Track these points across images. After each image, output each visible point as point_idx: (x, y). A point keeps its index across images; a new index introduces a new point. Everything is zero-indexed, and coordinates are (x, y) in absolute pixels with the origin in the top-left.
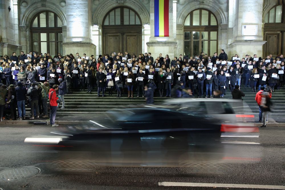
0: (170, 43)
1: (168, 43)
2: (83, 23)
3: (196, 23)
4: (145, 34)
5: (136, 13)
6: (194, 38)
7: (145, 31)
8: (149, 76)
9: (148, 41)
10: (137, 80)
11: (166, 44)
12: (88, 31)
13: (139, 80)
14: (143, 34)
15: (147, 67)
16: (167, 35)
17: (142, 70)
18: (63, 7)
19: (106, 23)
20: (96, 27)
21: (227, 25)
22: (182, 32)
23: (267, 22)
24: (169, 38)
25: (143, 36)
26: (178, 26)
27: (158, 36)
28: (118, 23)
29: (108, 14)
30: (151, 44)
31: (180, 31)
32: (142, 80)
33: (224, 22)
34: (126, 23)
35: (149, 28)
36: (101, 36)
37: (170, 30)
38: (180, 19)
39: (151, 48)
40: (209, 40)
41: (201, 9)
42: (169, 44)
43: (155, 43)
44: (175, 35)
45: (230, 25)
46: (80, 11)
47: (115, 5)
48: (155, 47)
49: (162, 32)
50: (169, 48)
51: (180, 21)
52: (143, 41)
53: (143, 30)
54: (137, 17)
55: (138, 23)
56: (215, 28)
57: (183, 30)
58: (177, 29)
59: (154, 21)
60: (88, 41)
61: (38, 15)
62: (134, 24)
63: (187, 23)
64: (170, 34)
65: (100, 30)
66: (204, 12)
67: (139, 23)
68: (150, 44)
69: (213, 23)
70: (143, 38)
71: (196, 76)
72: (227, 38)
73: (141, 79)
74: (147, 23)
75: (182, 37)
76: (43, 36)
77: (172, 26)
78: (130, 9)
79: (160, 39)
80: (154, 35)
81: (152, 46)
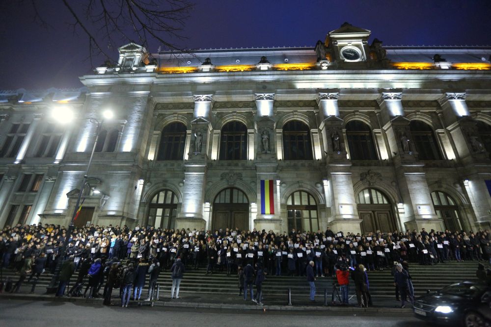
2: (197, 200)
3: (297, 203)
5: (244, 193)
6: (297, 216)
7: (252, 209)
8: (259, 252)
9: (256, 218)
11: (272, 221)
12: (200, 208)
14: (250, 211)
15: (256, 244)
16: (272, 212)
17: (251, 246)
18: (180, 187)
19: (217, 201)
20: (208, 204)
21: (325, 205)
22: (285, 210)
23: (359, 203)
24: (275, 216)
25: (250, 214)
26: (282, 205)
27: (265, 214)
28: (228, 201)
29: (219, 193)
32: (252, 257)
33: (322, 203)
34: (235, 201)
35: (256, 207)
36: (211, 213)
37: (275, 208)
38: (283, 199)
39: (258, 224)
40: (310, 218)
41: (300, 191)
42: (275, 221)
43: (262, 221)
44: (280, 213)
45: (328, 205)
46: (195, 191)
47: (225, 186)
48: (261, 224)
49: (268, 210)
50: (275, 225)
51: (283, 201)
52: (250, 218)
53: (250, 208)
54: (245, 197)
56: (314, 208)
58: (281, 208)
59: (260, 200)
60: (200, 217)
61: (158, 193)
62: (242, 203)
63: (290, 203)
64: (275, 212)
65: (211, 207)
66: (303, 193)
67: (247, 202)
68: (257, 221)
69: (313, 203)
70: (250, 216)
71: (304, 253)
72: (327, 217)
73: (251, 255)
74: (254, 202)
75: (286, 215)
76: (159, 211)
77: (277, 205)
78: (239, 189)
79: (266, 217)
80: (260, 213)
81: (259, 222)
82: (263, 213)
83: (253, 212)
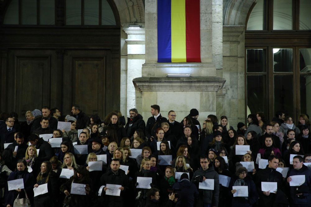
0: (204, 82)
1: (199, 82)
3: (280, 24)
4: (128, 53)
6: (277, 68)
7: (129, 46)
8: (139, 179)
9: (139, 75)
10: (104, 192)
11: (193, 84)
13: (108, 193)
14: (122, 53)
15: (136, 153)
17: (118, 163)
19: (11, 20)
22: (240, 49)
24: (202, 67)
26: (228, 31)
27: (169, 60)
30: (147, 84)
31: (234, 45)
32: (118, 194)
34: (73, 20)
35: (141, 38)
37: (203, 43)
38: (234, 12)
39: (146, 94)
42: (202, 84)
43: (160, 82)
44: (220, 58)
48: (159, 94)
50: (201, 97)
52: (123, 76)
53: (122, 42)
55: (108, 20)
57: (243, 44)
58: (224, 41)
59: (156, 16)
62: (97, 24)
63: (256, 24)
64: (203, 55)
67: (113, 23)
68: (144, 84)
70: (122, 67)
71: (283, 183)
73: (115, 190)
74: (135, 24)
75: (241, 63)
77: (210, 32)
79: (173, 70)
81: (150, 89)
82: (164, 57)
83: (133, 56)
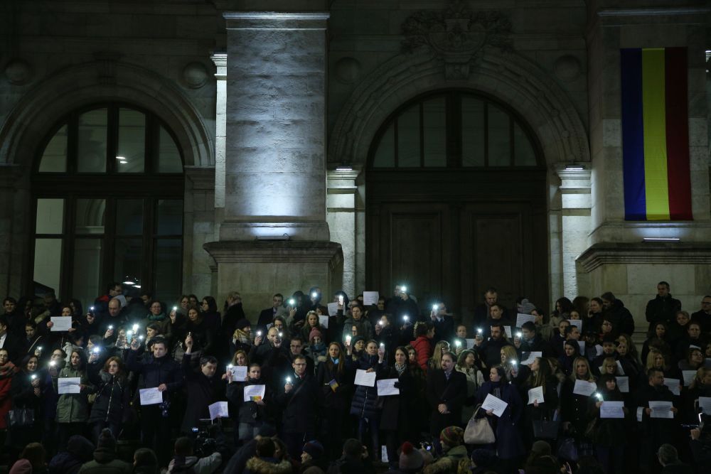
0: (702, 250)
1: (694, 249)
2: (302, 156)
4: (564, 206)
5: (516, 118)
7: (565, 197)
11: (685, 253)
12: (316, 194)
14: (552, 205)
16: (680, 211)
17: (662, 374)
18: (193, 86)
19: (384, 159)
20: (344, 178)
24: (696, 227)
25: (553, 220)
27: (642, 217)
28: (437, 158)
29: (392, 119)
30: (612, 253)
34: (472, 156)
36: (362, 216)
39: (610, 268)
42: (699, 253)
43: (634, 250)
46: (289, 107)
47: (426, 85)
48: (630, 267)
49: (657, 201)
50: (697, 272)
52: (554, 241)
53: (553, 190)
54: (519, 132)
60: (320, 237)
61: (71, 119)
64: (696, 210)
65: (362, 190)
67: (531, 162)
68: (608, 253)
70: (553, 227)
74: (574, 164)
77: (705, 174)
78: (488, 99)
79: (653, 233)
80: (622, 212)
81: (616, 260)
82: (635, 211)
83: (571, 212)
